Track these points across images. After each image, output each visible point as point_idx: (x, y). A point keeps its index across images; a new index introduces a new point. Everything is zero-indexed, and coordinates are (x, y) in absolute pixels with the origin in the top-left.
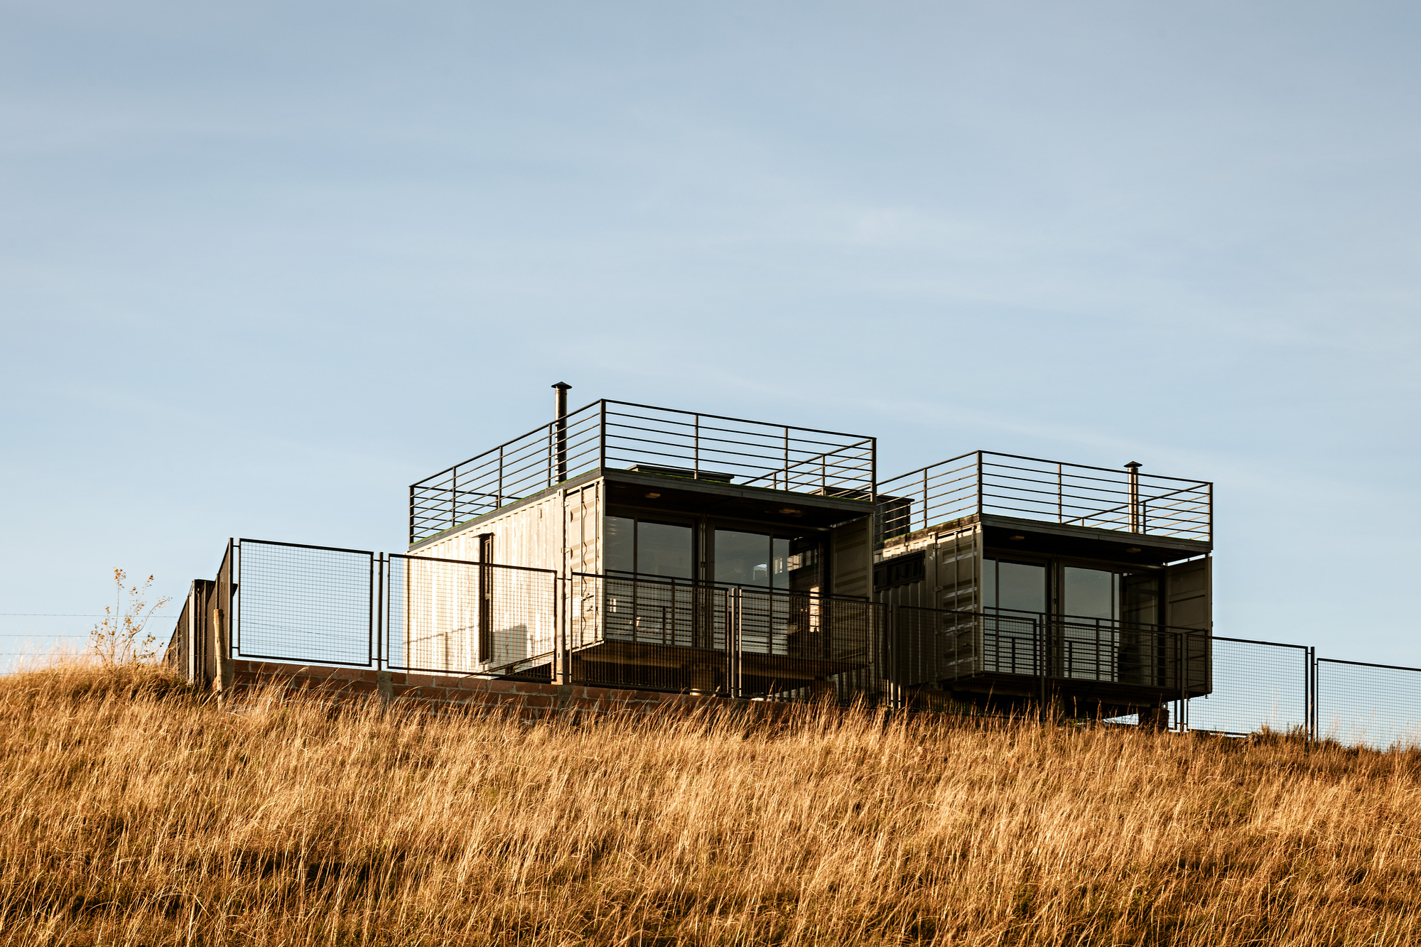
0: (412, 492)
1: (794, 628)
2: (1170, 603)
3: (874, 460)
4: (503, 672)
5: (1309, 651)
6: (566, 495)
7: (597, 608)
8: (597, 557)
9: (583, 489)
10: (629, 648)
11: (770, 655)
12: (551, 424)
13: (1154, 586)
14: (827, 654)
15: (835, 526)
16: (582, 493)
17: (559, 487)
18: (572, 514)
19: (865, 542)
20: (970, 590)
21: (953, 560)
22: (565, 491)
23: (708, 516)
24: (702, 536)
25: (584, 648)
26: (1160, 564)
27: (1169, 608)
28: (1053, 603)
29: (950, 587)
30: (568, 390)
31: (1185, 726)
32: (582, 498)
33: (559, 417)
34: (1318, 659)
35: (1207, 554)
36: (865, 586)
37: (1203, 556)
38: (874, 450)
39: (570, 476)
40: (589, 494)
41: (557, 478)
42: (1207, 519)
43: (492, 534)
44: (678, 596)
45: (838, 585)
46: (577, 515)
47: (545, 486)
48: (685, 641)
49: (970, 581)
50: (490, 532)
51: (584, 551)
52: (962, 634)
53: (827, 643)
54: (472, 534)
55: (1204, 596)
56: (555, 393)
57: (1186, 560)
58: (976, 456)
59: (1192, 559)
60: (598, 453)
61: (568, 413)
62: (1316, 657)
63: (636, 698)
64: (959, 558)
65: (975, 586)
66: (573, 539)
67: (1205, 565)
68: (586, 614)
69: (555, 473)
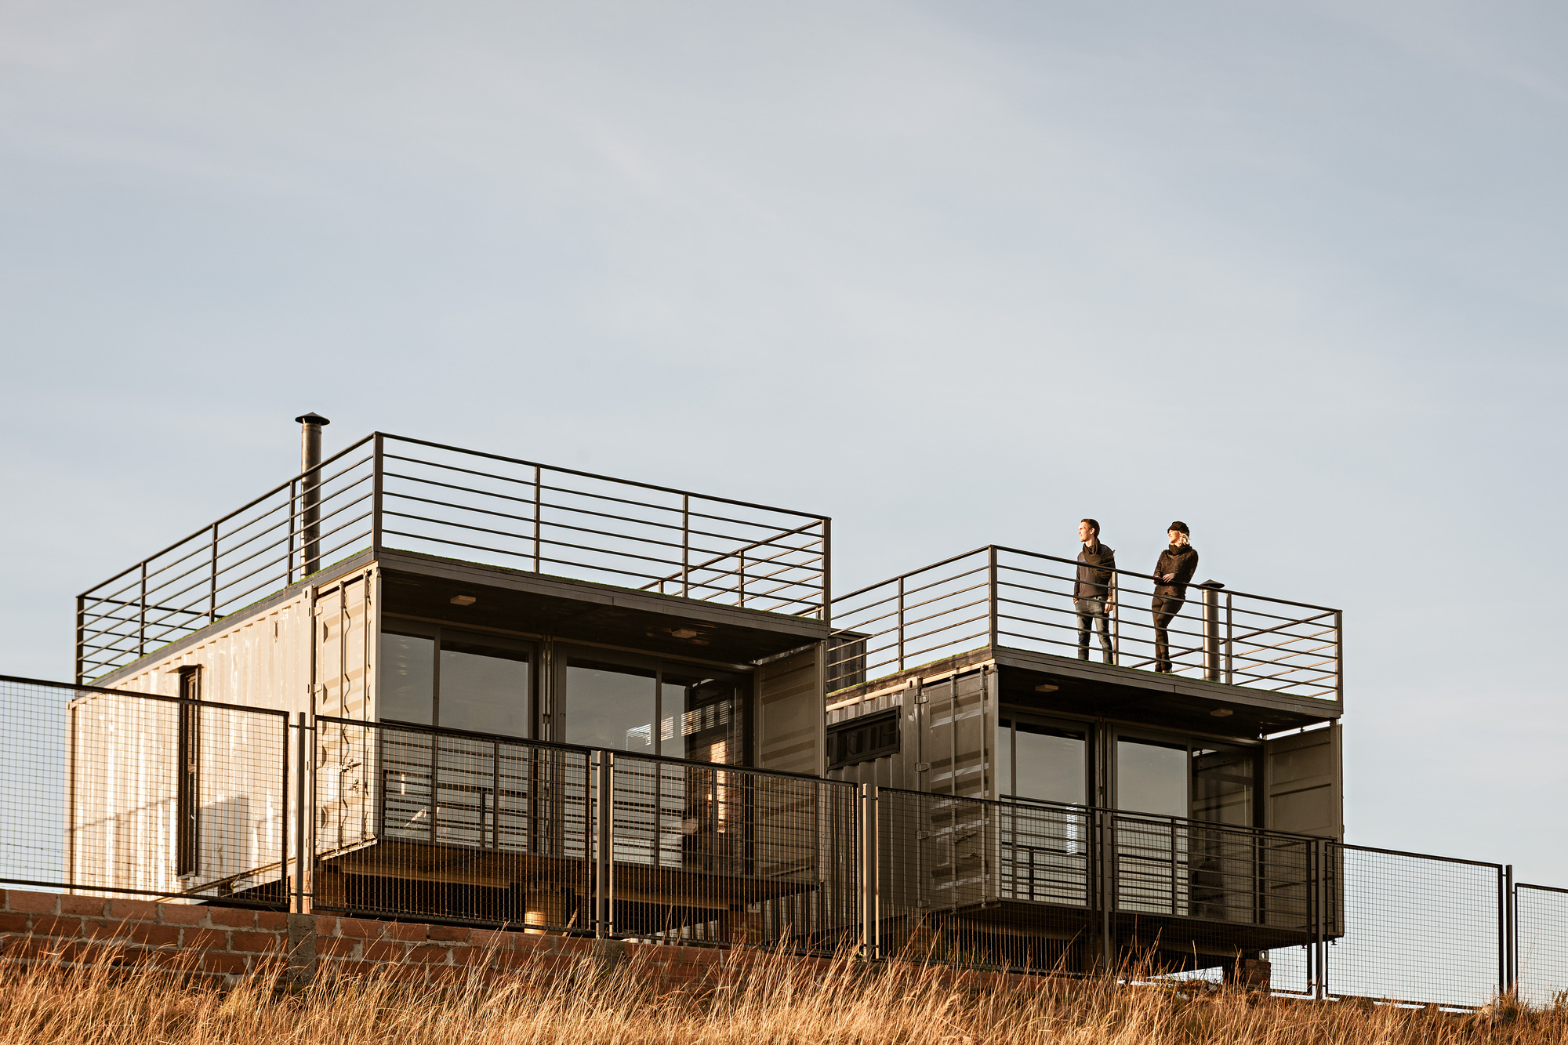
0: (81, 606)
1: (693, 825)
2: (1272, 796)
3: (827, 553)
4: (213, 893)
5: (1504, 872)
6: (316, 596)
7: (366, 785)
8: (366, 697)
9: (345, 584)
10: (424, 853)
11: (656, 870)
12: (294, 481)
13: (1246, 771)
14: (749, 867)
15: (761, 662)
16: (344, 592)
17: (306, 583)
18: (326, 628)
19: (812, 686)
20: (978, 768)
21: (948, 720)
22: (316, 589)
23: (555, 639)
24: (544, 673)
25: (343, 852)
26: (1255, 737)
27: (1269, 804)
28: (1097, 793)
29: (942, 764)
30: (323, 428)
31: (1324, 989)
32: (343, 600)
33: (308, 468)
34: (1517, 885)
35: (1333, 720)
36: (813, 758)
37: (1327, 724)
38: (827, 537)
39: (324, 563)
40: (355, 592)
41: (303, 570)
42: (1333, 666)
43: (200, 667)
44: (505, 767)
45: (765, 758)
46: (334, 630)
47: (284, 581)
48: (516, 842)
49: (976, 755)
50: (195, 664)
51: (345, 689)
52: (963, 839)
53: (749, 849)
54: (169, 668)
55: (1330, 785)
56: (301, 432)
57: (1297, 731)
58: (987, 554)
59: (1307, 729)
60: (368, 524)
61: (323, 459)
62: (1514, 881)
63: (428, 937)
64: (959, 717)
65: (986, 761)
66: (328, 671)
67: (1330, 740)
68: (349, 794)
69: (299, 560)
